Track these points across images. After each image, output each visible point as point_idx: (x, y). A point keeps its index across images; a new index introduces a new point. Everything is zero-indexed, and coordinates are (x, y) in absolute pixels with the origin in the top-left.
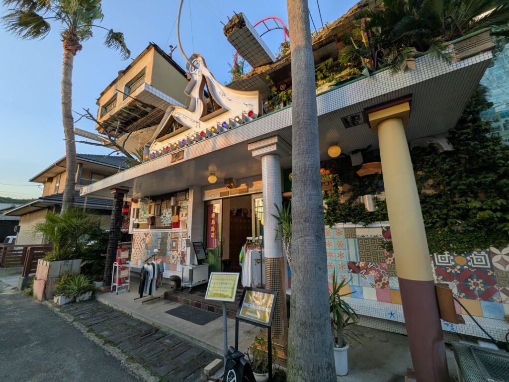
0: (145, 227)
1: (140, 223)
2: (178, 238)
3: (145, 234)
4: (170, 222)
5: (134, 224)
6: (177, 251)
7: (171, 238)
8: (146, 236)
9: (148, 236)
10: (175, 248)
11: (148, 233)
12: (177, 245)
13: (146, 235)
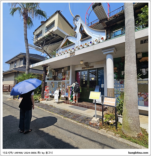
1: (49, 78)
2: (65, 84)
4: (61, 78)
6: (65, 88)
7: (62, 84)
8: (52, 83)
12: (65, 86)
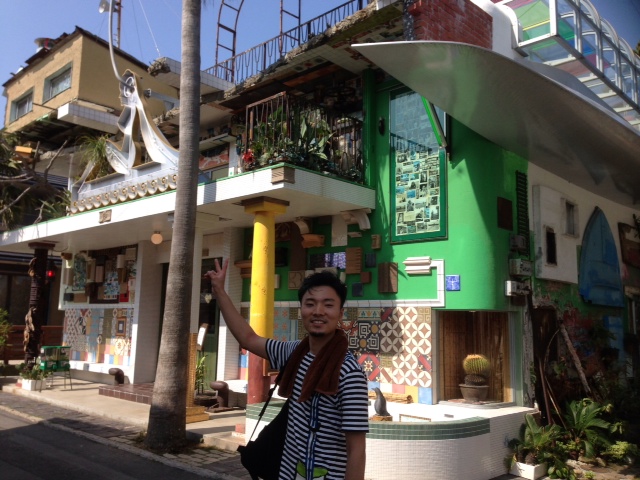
0: (82, 299)
1: (75, 292)
2: (125, 317)
3: (82, 310)
4: (116, 294)
5: (66, 295)
6: (125, 337)
7: (118, 318)
8: (84, 314)
9: (87, 313)
10: (122, 332)
11: (86, 310)
12: (124, 327)
13: (84, 312)
